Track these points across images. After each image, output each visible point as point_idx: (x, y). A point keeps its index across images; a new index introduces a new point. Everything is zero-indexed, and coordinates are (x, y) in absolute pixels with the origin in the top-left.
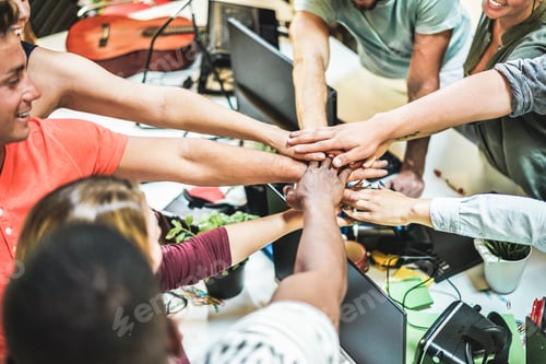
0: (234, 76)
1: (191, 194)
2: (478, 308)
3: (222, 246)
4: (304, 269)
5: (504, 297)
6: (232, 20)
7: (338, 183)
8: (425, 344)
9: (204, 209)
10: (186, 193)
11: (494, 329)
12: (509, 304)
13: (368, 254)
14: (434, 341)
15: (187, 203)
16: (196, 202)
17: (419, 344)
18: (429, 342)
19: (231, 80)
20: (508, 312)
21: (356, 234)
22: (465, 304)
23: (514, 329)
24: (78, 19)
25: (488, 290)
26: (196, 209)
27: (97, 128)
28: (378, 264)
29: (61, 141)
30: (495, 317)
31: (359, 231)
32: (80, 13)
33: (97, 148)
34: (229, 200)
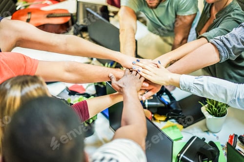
0: (89, 35)
1: (70, 89)
2: (204, 139)
3: (85, 109)
4: (127, 124)
5: (215, 134)
6: (88, 9)
7: (139, 82)
8: (180, 156)
9: (76, 95)
10: (67, 89)
11: (212, 149)
12: (218, 137)
13: (153, 115)
14: (184, 155)
15: (68, 93)
16: (72, 93)
17: (177, 156)
18: (182, 155)
19: (88, 37)
20: (218, 141)
21: (147, 106)
22: (198, 138)
23: (220, 148)
24: (16, 10)
25: (208, 131)
26: (72, 96)
27: (24, 57)
28: (157, 120)
29: (7, 63)
30: (212, 143)
31: (148, 105)
32: (17, 8)
33: (24, 66)
34: (87, 92)
